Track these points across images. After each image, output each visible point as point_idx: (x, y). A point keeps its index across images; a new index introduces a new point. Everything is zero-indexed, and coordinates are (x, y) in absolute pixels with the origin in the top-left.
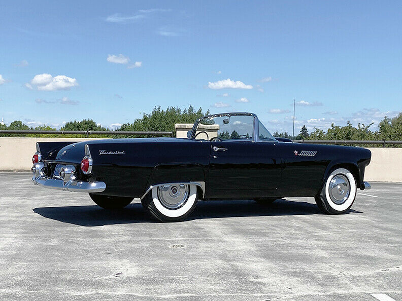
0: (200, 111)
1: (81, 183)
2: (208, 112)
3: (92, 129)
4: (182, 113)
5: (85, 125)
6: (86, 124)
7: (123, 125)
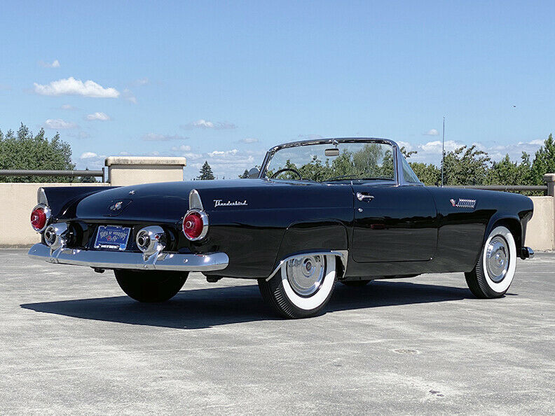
0: (42, 134)
1: (172, 256)
2: (57, 137)
4: (5, 137)
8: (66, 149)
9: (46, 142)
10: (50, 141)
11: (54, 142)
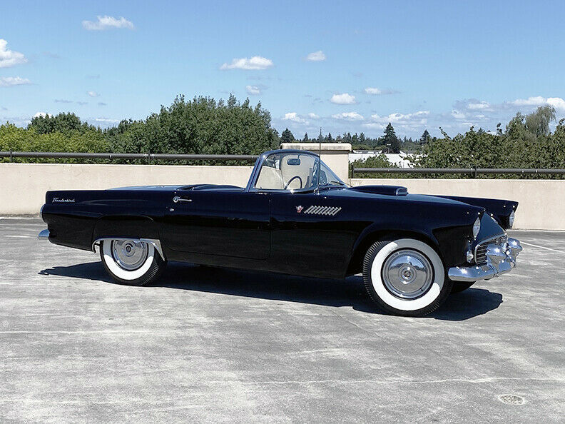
0: (247, 102)
2: (259, 105)
3: (74, 128)
5: (63, 122)
6: (64, 119)
7: (123, 122)
8: (267, 116)
9: (251, 110)
10: (254, 109)
11: (257, 110)
